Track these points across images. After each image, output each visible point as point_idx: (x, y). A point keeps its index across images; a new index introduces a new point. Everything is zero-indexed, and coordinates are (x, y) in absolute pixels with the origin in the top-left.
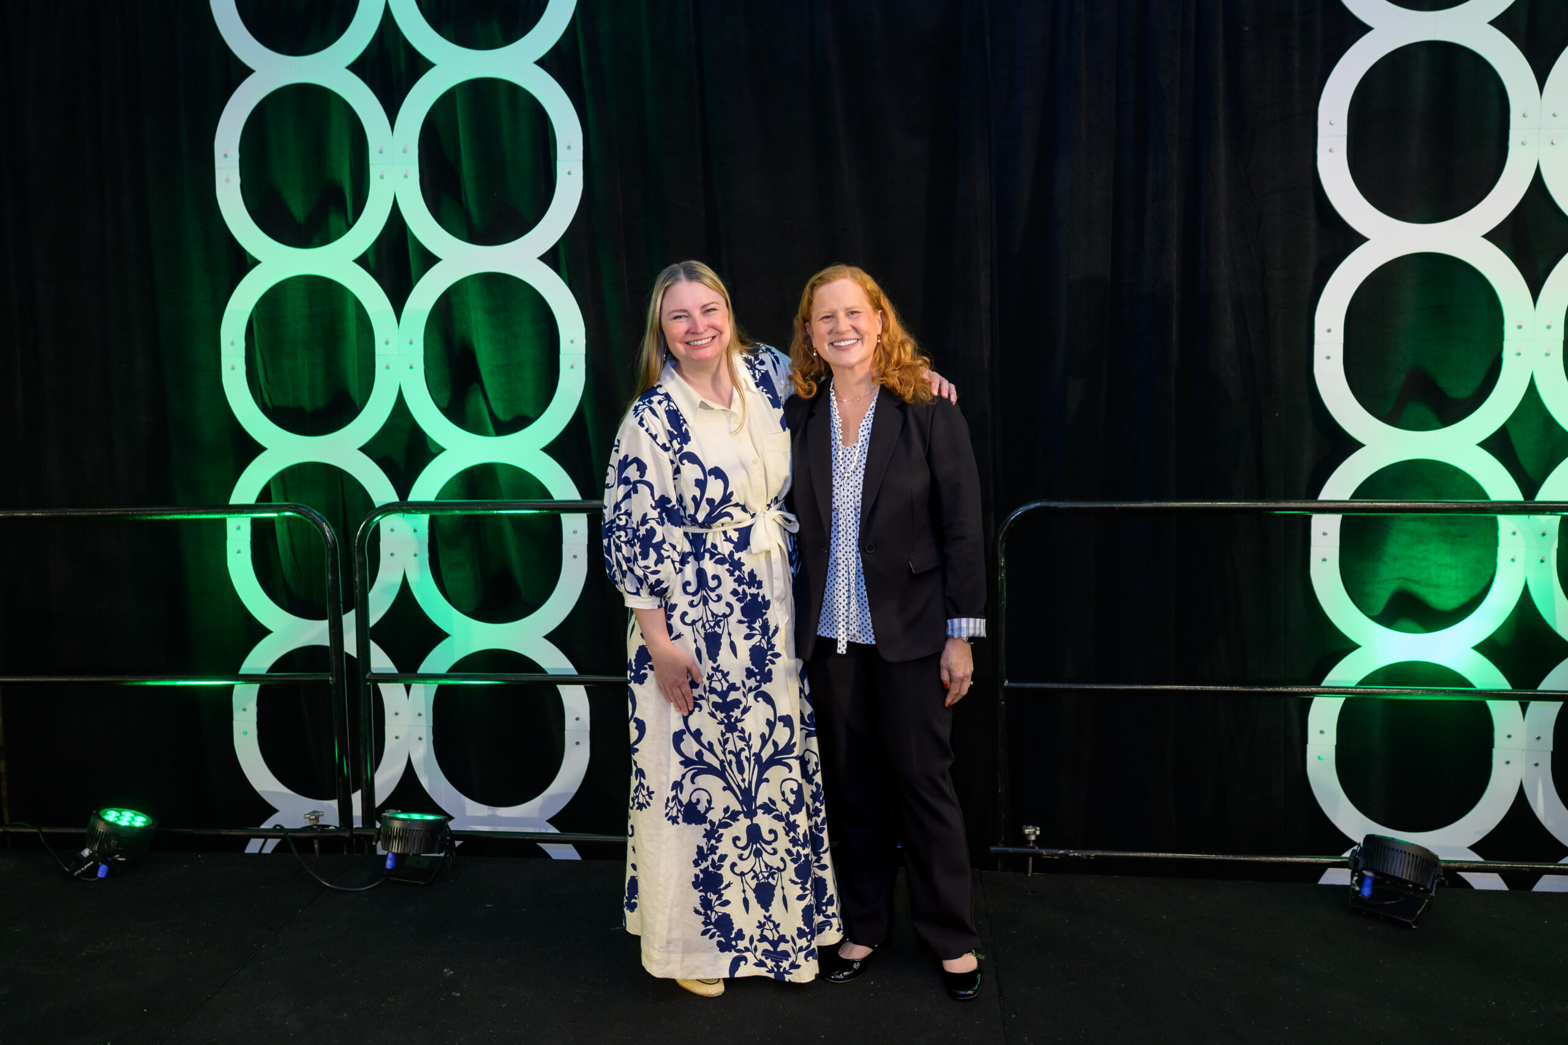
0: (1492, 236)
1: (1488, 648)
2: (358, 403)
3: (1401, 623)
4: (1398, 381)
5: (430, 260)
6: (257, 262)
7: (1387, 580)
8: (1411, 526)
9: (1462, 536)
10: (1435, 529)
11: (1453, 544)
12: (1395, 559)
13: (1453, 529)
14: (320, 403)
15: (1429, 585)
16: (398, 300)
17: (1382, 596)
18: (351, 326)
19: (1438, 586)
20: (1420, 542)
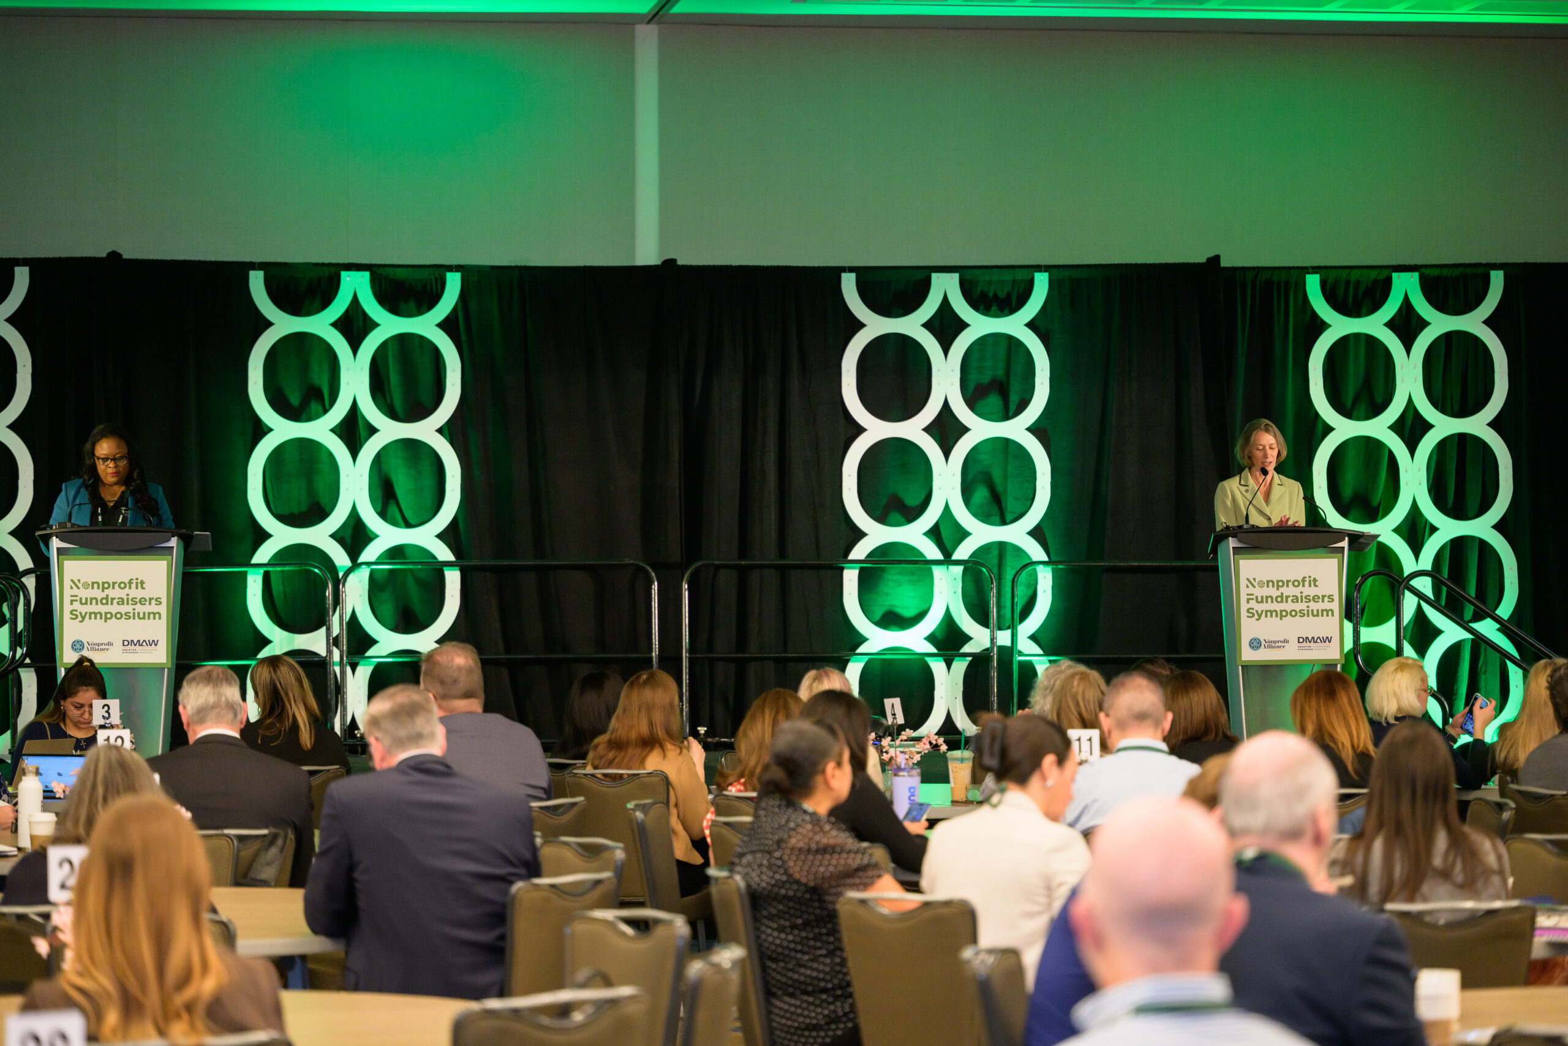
0: (927, 430)
1: (931, 638)
2: (327, 509)
3: (892, 627)
4: (884, 501)
5: (373, 430)
6: (271, 430)
7: (882, 605)
8: (895, 577)
9: (919, 581)
10: (906, 578)
11: (914, 585)
12: (887, 595)
13: (914, 578)
14: (304, 508)
15: (903, 608)
16: (354, 453)
17: (878, 615)
18: (325, 467)
19: (907, 608)
20: (899, 585)
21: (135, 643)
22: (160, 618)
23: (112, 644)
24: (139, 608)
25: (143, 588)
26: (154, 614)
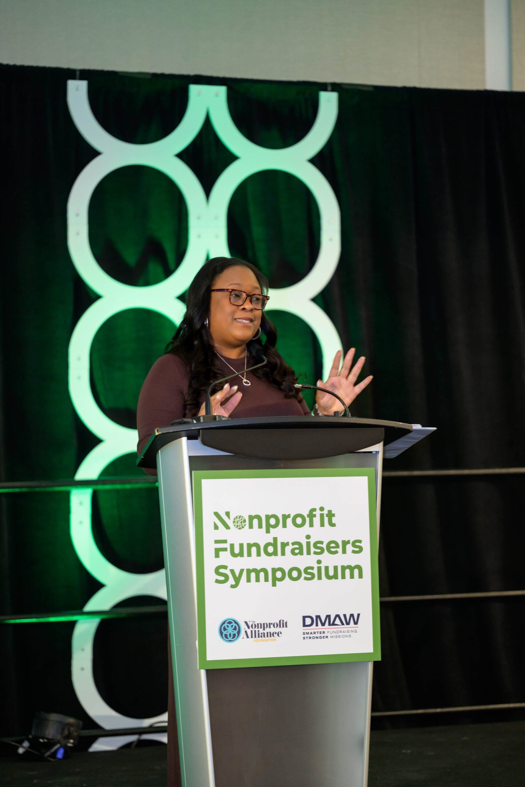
21: (323, 621)
22: (361, 576)
23: (285, 625)
24: (328, 560)
25: (333, 525)
26: (352, 569)
